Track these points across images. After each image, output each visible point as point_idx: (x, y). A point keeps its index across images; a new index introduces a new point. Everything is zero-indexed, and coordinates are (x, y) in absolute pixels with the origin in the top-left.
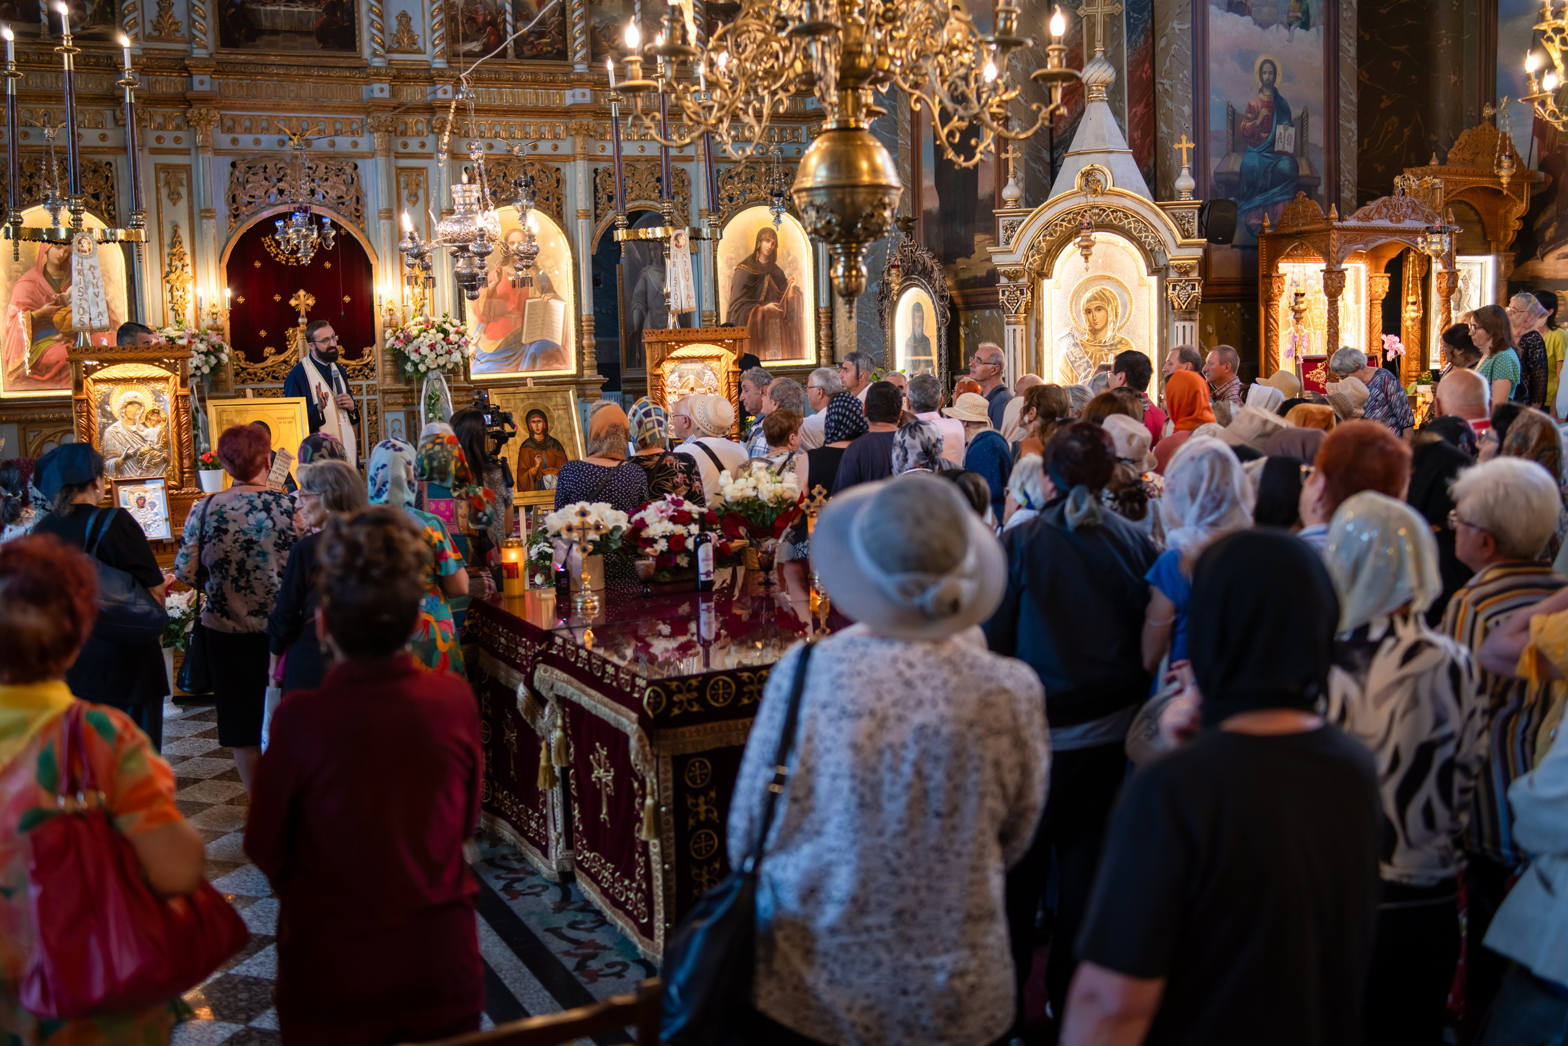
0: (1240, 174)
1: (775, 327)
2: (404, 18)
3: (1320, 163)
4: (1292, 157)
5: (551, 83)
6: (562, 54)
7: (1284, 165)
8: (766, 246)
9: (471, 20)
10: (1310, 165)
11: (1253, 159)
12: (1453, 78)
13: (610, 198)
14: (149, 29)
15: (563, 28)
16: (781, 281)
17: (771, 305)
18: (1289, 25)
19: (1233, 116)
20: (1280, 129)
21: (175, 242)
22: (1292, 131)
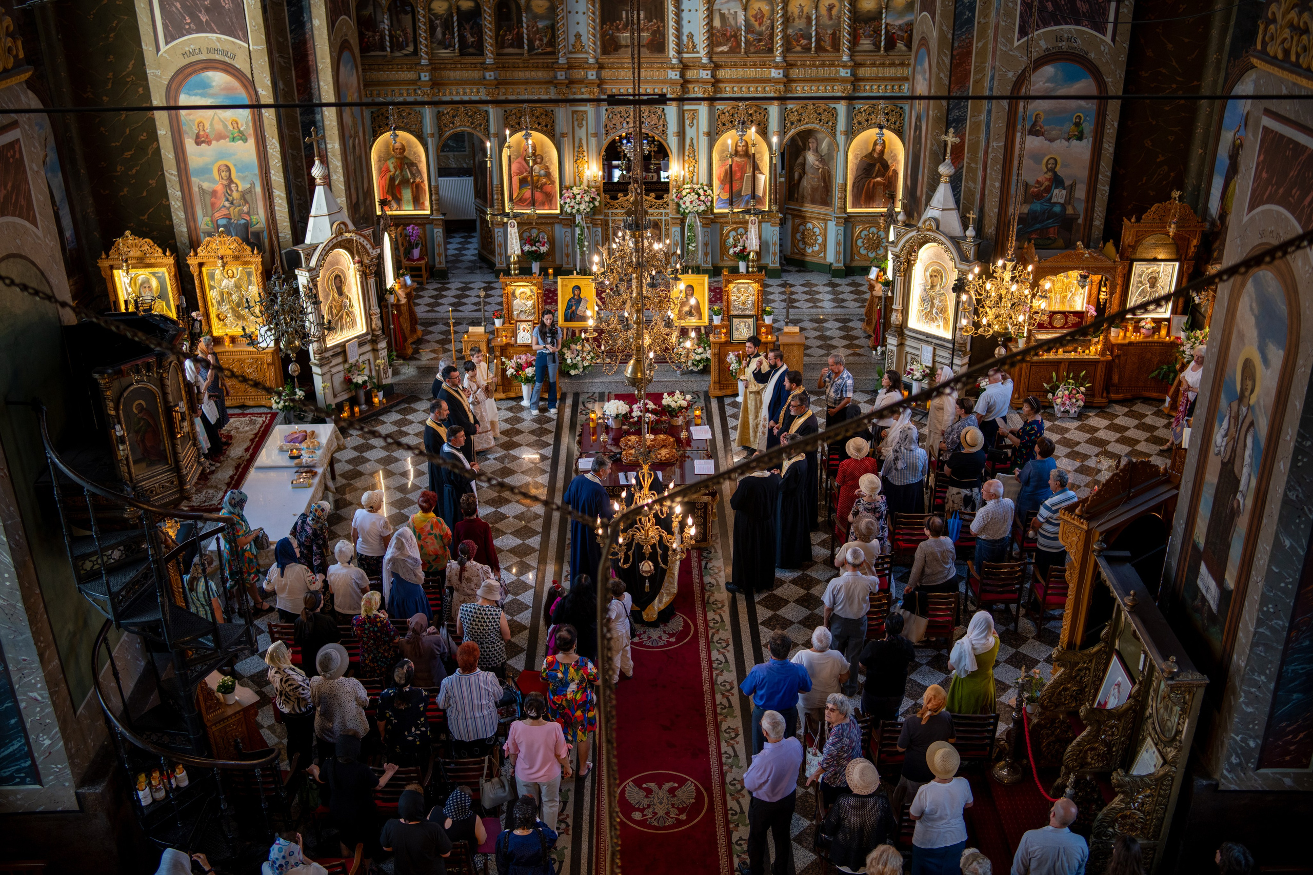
0: (1028, 214)
1: (880, 189)
2: (691, 36)
3: (1081, 208)
4: (1063, 206)
5: (763, 65)
6: (771, 50)
7: (1057, 209)
8: (879, 148)
9: (724, 35)
10: (1074, 208)
11: (1037, 206)
12: (1200, 151)
13: (792, 123)
14: (571, 48)
15: (772, 36)
16: (885, 166)
17: (879, 179)
18: (1068, 140)
19: (1027, 185)
20: (1056, 191)
21: (580, 146)
22: (1064, 192)
